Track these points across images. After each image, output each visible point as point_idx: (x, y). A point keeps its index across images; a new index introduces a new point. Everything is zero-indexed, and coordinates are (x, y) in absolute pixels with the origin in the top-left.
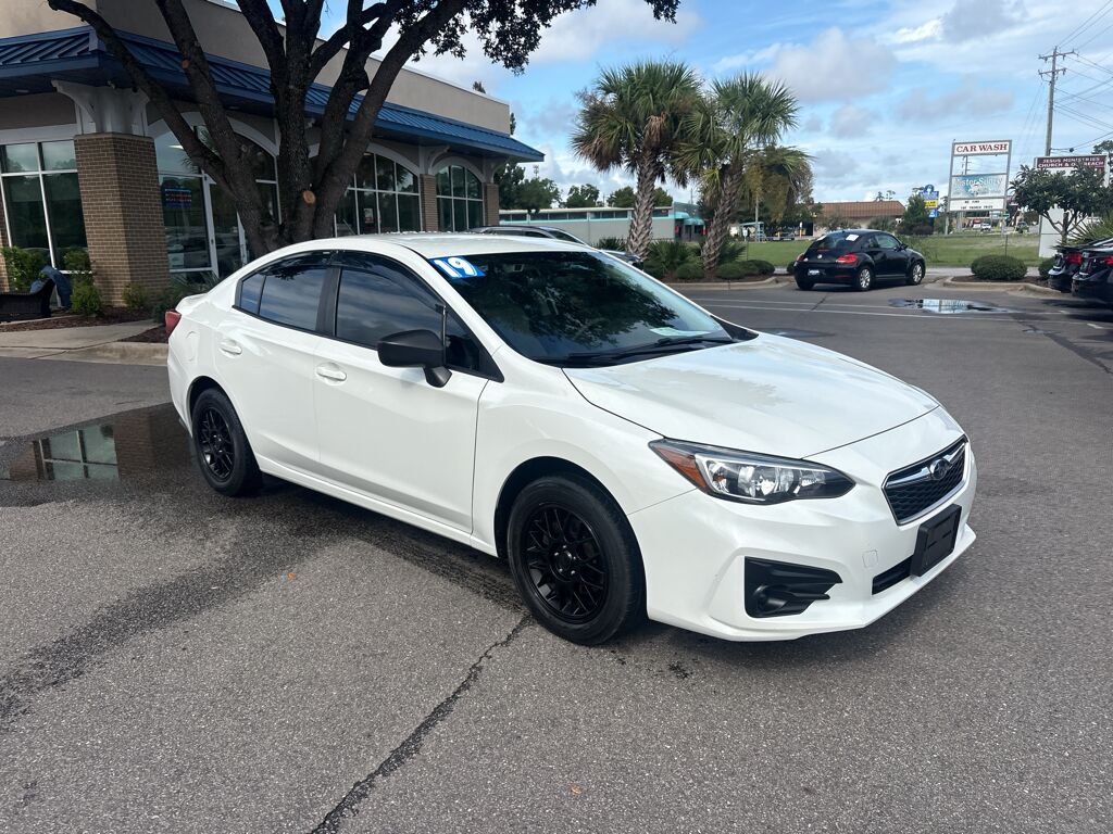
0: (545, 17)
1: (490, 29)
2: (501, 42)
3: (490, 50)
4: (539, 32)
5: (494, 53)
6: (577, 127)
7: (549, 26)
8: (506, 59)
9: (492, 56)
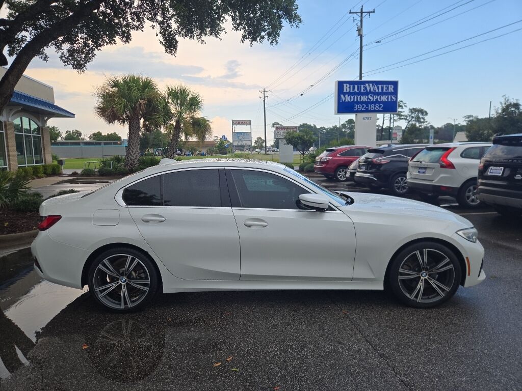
0: (98, 45)
1: (62, 48)
2: (70, 55)
3: (63, 58)
4: (95, 52)
5: (67, 61)
6: (97, 101)
7: (100, 49)
8: (73, 65)
9: (64, 62)
